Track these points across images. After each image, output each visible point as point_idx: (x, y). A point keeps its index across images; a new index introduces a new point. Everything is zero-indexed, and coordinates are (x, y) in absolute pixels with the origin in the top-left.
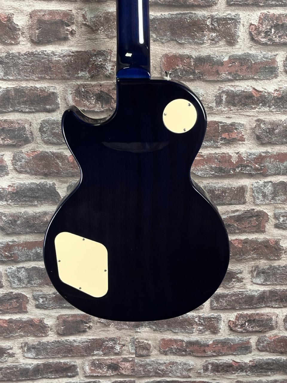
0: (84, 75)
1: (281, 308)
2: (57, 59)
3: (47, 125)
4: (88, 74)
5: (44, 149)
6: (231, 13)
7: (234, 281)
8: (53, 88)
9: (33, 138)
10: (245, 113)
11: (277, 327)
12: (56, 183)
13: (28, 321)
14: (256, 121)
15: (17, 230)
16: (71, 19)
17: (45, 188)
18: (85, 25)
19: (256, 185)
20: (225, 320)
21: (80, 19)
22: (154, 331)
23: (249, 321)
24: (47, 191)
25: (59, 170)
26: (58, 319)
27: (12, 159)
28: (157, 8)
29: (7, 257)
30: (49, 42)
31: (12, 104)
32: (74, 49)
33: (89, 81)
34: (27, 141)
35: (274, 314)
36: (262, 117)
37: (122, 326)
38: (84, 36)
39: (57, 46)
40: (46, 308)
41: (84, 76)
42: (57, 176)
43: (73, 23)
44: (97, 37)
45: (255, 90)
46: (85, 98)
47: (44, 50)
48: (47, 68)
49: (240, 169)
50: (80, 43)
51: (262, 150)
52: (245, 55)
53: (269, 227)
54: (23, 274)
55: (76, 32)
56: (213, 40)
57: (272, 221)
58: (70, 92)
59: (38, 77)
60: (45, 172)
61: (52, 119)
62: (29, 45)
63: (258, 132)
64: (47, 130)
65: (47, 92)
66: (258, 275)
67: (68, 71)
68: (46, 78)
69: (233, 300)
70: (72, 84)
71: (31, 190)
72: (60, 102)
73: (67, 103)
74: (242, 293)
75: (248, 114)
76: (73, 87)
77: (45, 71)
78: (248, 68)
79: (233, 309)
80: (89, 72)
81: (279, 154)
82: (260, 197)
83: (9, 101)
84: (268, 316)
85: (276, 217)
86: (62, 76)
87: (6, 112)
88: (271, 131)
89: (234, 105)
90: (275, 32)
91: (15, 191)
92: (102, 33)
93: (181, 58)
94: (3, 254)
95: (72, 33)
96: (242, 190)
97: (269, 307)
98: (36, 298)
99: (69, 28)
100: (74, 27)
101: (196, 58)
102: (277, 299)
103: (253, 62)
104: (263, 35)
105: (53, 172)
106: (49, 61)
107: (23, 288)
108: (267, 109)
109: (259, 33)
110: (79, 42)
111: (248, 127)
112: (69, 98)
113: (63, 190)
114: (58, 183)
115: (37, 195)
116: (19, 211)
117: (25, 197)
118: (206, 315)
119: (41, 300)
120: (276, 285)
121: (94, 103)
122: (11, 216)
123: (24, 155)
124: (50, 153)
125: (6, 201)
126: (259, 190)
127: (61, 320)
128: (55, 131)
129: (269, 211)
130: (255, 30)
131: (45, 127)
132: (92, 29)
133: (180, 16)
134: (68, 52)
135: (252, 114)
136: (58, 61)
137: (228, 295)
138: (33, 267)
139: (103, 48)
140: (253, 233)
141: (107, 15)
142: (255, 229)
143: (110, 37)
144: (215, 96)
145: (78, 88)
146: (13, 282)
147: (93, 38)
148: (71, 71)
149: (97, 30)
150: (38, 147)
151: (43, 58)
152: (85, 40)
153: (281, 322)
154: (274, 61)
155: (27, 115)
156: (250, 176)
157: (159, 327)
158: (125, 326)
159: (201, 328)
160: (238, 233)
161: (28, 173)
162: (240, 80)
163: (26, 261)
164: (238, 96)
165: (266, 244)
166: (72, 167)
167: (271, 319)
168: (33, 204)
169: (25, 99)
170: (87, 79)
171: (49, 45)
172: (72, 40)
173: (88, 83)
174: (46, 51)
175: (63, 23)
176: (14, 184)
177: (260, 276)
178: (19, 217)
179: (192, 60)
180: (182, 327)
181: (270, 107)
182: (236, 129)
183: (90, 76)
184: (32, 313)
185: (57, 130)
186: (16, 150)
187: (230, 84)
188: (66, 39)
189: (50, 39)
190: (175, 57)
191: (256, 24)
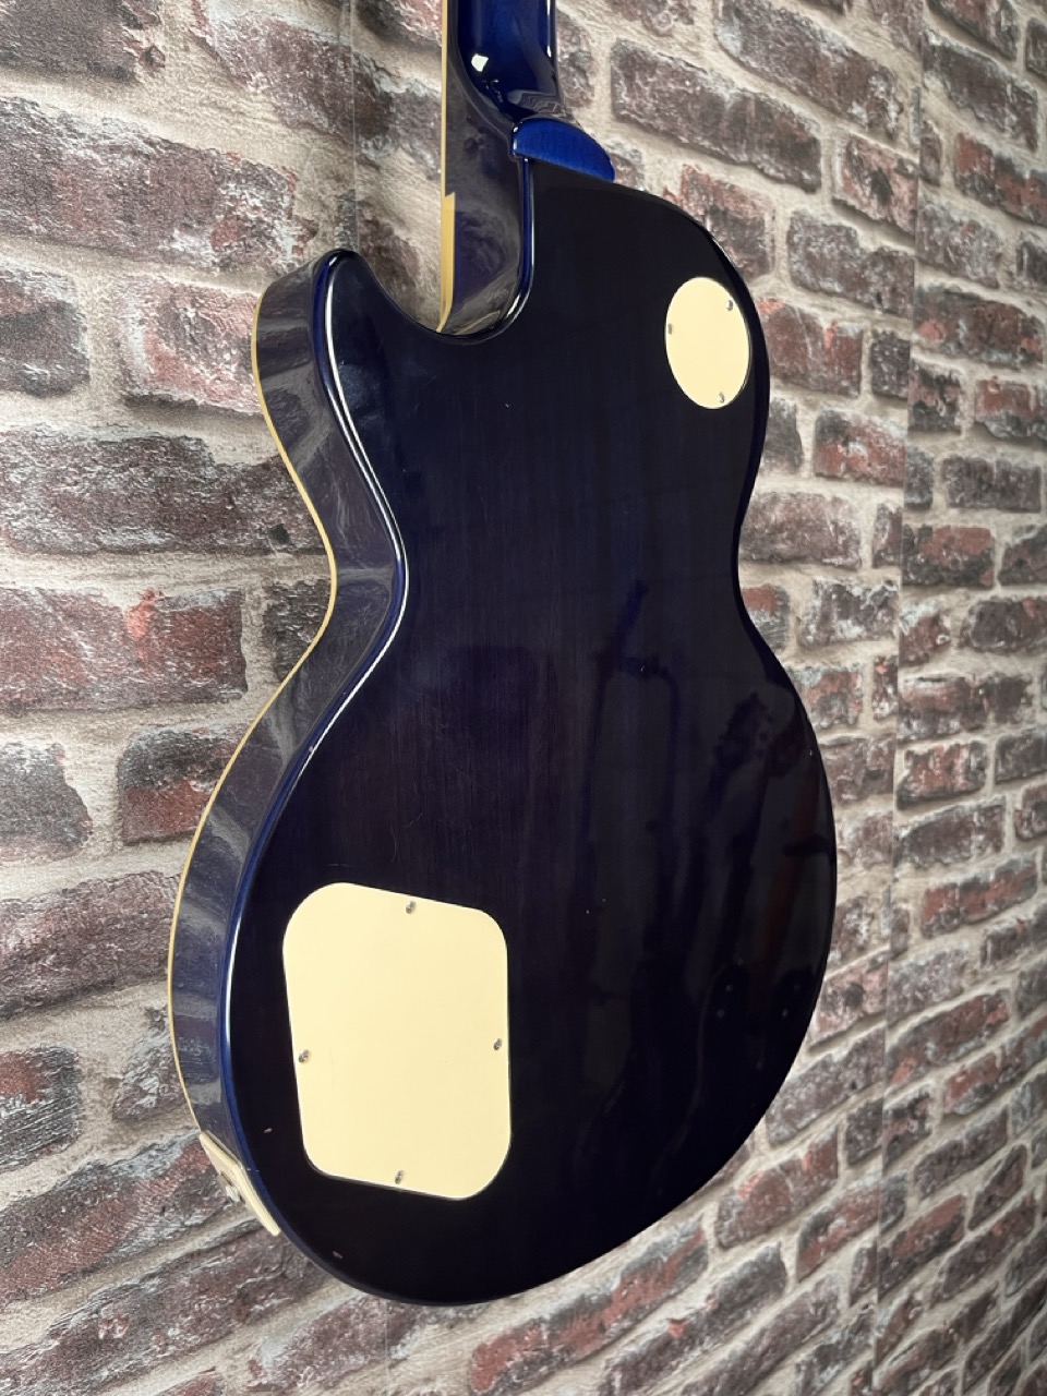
0: (193, 248)
2: (81, 153)
3: (26, 459)
4: (210, 251)
5: (9, 579)
8: (60, 282)
12: (66, 747)
17: (12, 774)
24: (19, 791)
25: (80, 681)
33: (213, 280)
38: (197, 88)
39: (86, 95)
41: (194, 253)
42: (72, 710)
46: (197, 351)
47: (28, 96)
48: (34, 183)
50: (181, 111)
55: (167, 61)
58: (138, 315)
60: (10, 693)
61: (55, 428)
64: (24, 484)
65: (31, 299)
67: (129, 219)
68: (30, 232)
70: (146, 278)
72: (90, 354)
73: (122, 362)
76: (152, 294)
77: (25, 194)
80: (215, 241)
86: (102, 238)
92: (261, 97)
106: (45, 151)
110: (176, 105)
112: (130, 338)
113: (100, 775)
114: (76, 744)
121: (231, 377)
124: (39, 600)
128: (63, 488)
131: (15, 466)
134: (131, 135)
141: (279, 34)
143: (287, 119)
145: (172, 299)
147: (229, 105)
148: (143, 221)
151: (21, 135)
152: (201, 104)
158: (352, 1360)
166: (139, 663)
170: (208, 270)
171: (48, 81)
173: (209, 285)
174: (34, 104)
183: (217, 260)
185: (76, 483)
188: (122, 76)
189: (55, 58)
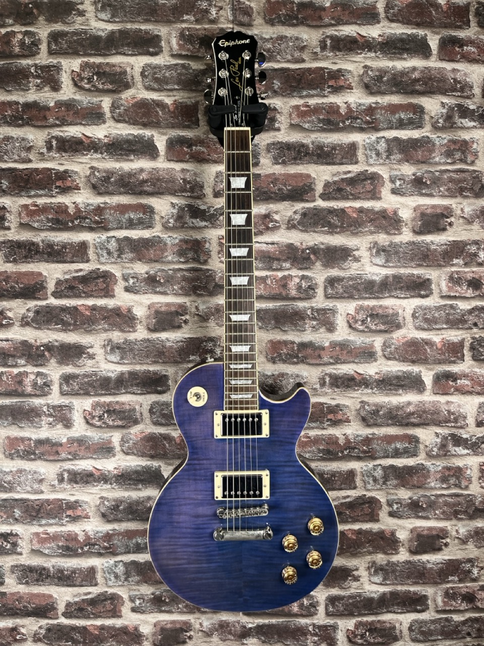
1: (404, 613)
6: (329, 304)
7: (350, 580)
9: (142, 419)
10: (349, 395)
11: (401, 637)
13: (121, 628)
14: (360, 402)
15: (119, 516)
16: (185, 310)
18: (198, 315)
19: (365, 468)
20: (343, 629)
21: (193, 310)
22: (263, 642)
23: (370, 630)
25: (165, 452)
26: (155, 626)
27: (120, 440)
28: (262, 300)
29: (106, 548)
30: (164, 330)
31: (125, 386)
32: (187, 336)
34: (136, 422)
35: (397, 620)
36: (365, 399)
37: (226, 636)
40: (143, 612)
43: (187, 313)
44: (208, 325)
45: (357, 373)
49: (348, 451)
51: (368, 431)
52: (344, 340)
53: (383, 514)
54: (120, 569)
56: (314, 327)
57: (386, 509)
59: (152, 361)
62: (146, 332)
63: (363, 413)
66: (376, 573)
69: (350, 604)
71: (137, 472)
74: (360, 595)
75: (352, 395)
78: (348, 352)
79: (351, 615)
81: (386, 436)
82: (371, 482)
83: (122, 384)
84: (390, 623)
85: (390, 504)
87: (118, 394)
88: (376, 412)
89: (338, 387)
90: (371, 321)
91: (120, 474)
93: (285, 343)
94: (102, 545)
95: (186, 322)
96: (351, 474)
97: (391, 612)
98: (132, 600)
99: (183, 318)
100: (188, 317)
101: (299, 343)
102: (399, 603)
103: (353, 347)
104: (360, 323)
105: (160, 454)
106: (163, 346)
107: (119, 586)
108: (370, 391)
109: (356, 322)
111: (353, 408)
115: (142, 478)
116: (123, 495)
117: (130, 480)
118: (321, 623)
119: (138, 602)
120: (397, 584)
122: (114, 500)
123: (132, 437)
125: (111, 484)
126: (369, 474)
127: (159, 627)
129: (381, 497)
130: (352, 318)
132: (204, 318)
133: (283, 307)
135: (356, 396)
136: (171, 347)
137: (344, 597)
138: (131, 561)
139: (213, 335)
140: (367, 522)
142: (368, 518)
144: (319, 378)
146: (109, 578)
149: (208, 319)
150: (146, 428)
153: (406, 632)
154: (372, 346)
155: (138, 396)
156: (359, 458)
157: (269, 638)
159: (316, 639)
160: (350, 522)
161: (135, 455)
162: (341, 363)
163: (125, 553)
164: (340, 378)
165: (381, 534)
166: (178, 449)
167: (394, 628)
168: (138, 487)
169: (138, 381)
172: (186, 328)
175: (177, 313)
176: (120, 466)
177: (379, 574)
178: (121, 502)
179: (295, 345)
180: (294, 638)
181: (372, 389)
182: (341, 410)
184: (127, 618)
186: (125, 431)
187: (332, 367)
188: (179, 327)
190: (279, 342)
191: (353, 314)
